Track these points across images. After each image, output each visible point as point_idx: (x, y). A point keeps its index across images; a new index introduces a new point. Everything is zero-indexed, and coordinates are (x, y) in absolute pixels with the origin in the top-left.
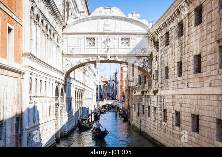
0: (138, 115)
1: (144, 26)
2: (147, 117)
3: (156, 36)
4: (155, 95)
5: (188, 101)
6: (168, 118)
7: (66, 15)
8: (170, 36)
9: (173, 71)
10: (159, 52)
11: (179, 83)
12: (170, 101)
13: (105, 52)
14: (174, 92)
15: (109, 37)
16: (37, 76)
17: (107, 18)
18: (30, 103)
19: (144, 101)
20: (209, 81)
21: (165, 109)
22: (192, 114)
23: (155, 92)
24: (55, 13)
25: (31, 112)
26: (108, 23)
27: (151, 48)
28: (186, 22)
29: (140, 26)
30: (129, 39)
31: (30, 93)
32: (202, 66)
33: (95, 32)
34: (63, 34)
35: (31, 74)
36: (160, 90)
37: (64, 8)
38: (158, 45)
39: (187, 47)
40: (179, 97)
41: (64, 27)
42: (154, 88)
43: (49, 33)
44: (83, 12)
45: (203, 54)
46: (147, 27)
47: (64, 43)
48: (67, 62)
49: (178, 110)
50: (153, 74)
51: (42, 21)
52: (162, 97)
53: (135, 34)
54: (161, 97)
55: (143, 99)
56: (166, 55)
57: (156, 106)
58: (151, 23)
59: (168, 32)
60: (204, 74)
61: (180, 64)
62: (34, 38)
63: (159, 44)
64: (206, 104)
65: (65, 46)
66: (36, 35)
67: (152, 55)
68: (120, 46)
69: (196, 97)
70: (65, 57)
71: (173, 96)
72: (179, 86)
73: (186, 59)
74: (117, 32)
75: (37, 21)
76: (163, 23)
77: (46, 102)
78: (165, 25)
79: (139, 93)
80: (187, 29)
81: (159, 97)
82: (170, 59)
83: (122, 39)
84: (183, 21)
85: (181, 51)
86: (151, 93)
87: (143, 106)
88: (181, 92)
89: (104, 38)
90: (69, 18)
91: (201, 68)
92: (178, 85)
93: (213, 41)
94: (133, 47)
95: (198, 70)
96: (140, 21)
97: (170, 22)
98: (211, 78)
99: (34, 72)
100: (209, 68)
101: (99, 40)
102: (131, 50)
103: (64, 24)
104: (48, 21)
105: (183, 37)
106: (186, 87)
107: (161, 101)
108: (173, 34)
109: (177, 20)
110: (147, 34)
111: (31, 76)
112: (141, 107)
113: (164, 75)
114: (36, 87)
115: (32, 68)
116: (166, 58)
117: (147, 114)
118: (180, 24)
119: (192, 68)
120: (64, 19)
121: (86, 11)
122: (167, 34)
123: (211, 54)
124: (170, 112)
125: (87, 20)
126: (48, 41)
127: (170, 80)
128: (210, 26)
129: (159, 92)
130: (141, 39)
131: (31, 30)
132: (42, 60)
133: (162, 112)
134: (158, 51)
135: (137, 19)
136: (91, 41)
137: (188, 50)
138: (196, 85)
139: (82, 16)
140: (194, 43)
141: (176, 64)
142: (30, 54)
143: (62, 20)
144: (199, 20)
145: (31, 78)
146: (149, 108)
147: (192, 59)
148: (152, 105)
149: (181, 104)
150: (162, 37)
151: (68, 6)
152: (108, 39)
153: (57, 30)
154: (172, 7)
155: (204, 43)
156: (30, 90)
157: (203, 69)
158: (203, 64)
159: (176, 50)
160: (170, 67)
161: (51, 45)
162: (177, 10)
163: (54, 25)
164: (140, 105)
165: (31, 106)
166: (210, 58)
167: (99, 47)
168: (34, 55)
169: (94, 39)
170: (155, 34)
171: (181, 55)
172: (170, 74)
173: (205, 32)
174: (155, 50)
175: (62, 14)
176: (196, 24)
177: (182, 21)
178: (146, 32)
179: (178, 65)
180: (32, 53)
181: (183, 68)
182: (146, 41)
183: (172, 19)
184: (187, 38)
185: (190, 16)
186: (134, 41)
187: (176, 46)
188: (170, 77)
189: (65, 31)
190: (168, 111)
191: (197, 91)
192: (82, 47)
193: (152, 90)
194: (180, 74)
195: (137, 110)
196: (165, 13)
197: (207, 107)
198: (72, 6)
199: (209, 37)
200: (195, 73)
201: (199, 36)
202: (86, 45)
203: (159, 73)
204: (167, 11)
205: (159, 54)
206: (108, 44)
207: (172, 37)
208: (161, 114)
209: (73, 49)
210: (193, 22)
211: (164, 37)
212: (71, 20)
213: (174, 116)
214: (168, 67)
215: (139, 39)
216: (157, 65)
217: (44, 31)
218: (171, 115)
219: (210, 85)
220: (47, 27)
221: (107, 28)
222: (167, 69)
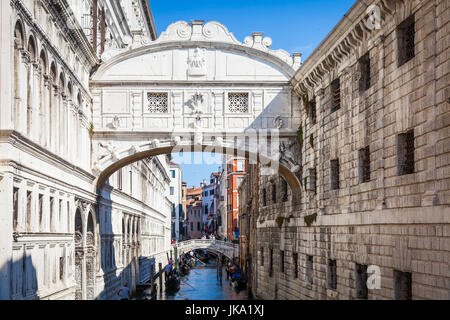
0: (271, 275)
1: (281, 65)
2: (291, 279)
3: (310, 89)
4: (309, 225)
5: (386, 239)
6: (339, 281)
7: (99, 41)
8: (342, 88)
9: (350, 169)
10: (318, 125)
11: (365, 196)
12: (344, 239)
13: (192, 125)
14: (353, 220)
15: (199, 90)
16: (30, 183)
17: (194, 45)
18: (14, 248)
19: (283, 241)
20: (433, 192)
21: (332, 257)
22: (395, 270)
23: (310, 220)
24: (73, 37)
25: (18, 270)
26: (199, 59)
27: (297, 117)
28: (378, 55)
29: (273, 65)
30: (246, 95)
31: (15, 224)
32: (416, 157)
33: (168, 78)
34: (91, 85)
35: (16, 180)
36: (320, 213)
37: (95, 25)
38: (314, 110)
39: (381, 113)
40: (364, 230)
41: (95, 68)
42: (306, 211)
43: (60, 82)
44: (140, 33)
45: (419, 130)
46: (289, 68)
47: (96, 106)
48: (103, 151)
49: (362, 261)
50: (304, 176)
51: (43, 55)
52: (326, 230)
53: (261, 85)
54: (322, 232)
55: (282, 235)
56: (333, 132)
57: (310, 251)
58: (298, 59)
59: (338, 80)
60: (421, 176)
61: (366, 153)
62: (23, 94)
63: (318, 106)
64: (427, 246)
65: (97, 113)
66: (29, 87)
67: (300, 132)
68: (227, 111)
69: (403, 230)
70: (98, 138)
71: (352, 228)
72: (365, 205)
73: (379, 142)
74: (219, 78)
75: (31, 54)
76: (324, 57)
77: (52, 246)
78: (331, 63)
79: (272, 223)
80: (381, 72)
81: (318, 230)
82: (342, 143)
83: (230, 95)
84: (372, 54)
85: (367, 124)
86: (301, 222)
87: (282, 254)
88: (369, 218)
89: (189, 93)
90: (106, 47)
91: (413, 163)
92: (361, 202)
93: (439, 100)
94: (257, 114)
95: (408, 166)
96: (272, 53)
97: (340, 56)
98: (438, 186)
99: (23, 174)
100: (431, 162)
101: (178, 98)
102: (252, 120)
103: (95, 61)
104: (56, 54)
105: (371, 90)
106: (380, 207)
107: (322, 241)
108: (347, 85)
109: (357, 52)
110: (289, 83)
111: (17, 185)
112: (276, 256)
113: (329, 180)
114: (29, 212)
115: (19, 166)
116: (333, 140)
117: (290, 272)
118: (365, 61)
119: (392, 162)
120: (93, 51)
121: (145, 30)
122: (336, 83)
123: (436, 130)
124: (344, 266)
125: (148, 52)
126: (58, 101)
127: (343, 192)
128: (431, 66)
129: (319, 218)
130: (274, 96)
131: (16, 74)
132: (42, 146)
133: (326, 267)
134: (314, 122)
135: (265, 50)
136: (160, 99)
137: (384, 120)
138: (403, 202)
139: (136, 43)
140: (398, 104)
141: (356, 154)
142: (15, 132)
143: (89, 53)
144: (407, 53)
145: (16, 190)
146: (295, 256)
147: (392, 140)
148: (303, 250)
149: (369, 246)
150: (323, 91)
151: (104, 18)
152: (199, 97)
153: (79, 75)
154: (346, 21)
155: (420, 104)
156: (15, 216)
157: (419, 165)
158: (419, 153)
159: (355, 120)
160: (342, 159)
161: (65, 112)
162: (358, 28)
163: (71, 64)
164: (275, 250)
165: (17, 255)
166: (433, 138)
167: (178, 113)
168: (24, 133)
169: (165, 95)
170: (306, 84)
171: (368, 132)
172: (342, 177)
173: (421, 80)
174: (308, 121)
175: (89, 38)
176: (401, 62)
177: (368, 53)
178: (285, 79)
179: (360, 157)
180: (19, 130)
181: (372, 163)
182: (286, 99)
183: (346, 50)
184: (380, 95)
185: (387, 41)
186: (259, 100)
187: (356, 111)
188: (343, 185)
189: (96, 77)
190: (339, 263)
191: (406, 217)
192: (138, 114)
193: (302, 215)
194: (366, 176)
195: (267, 263)
196: (329, 36)
197: (429, 252)
198: (112, 19)
199: (431, 91)
200: (399, 174)
201: (407, 89)
202: (146, 111)
203: (318, 175)
204: (335, 29)
205: (316, 130)
206: (199, 107)
207: (346, 90)
208: (323, 271)
209: (116, 119)
210: (394, 56)
211: (329, 90)
212: (110, 52)
213: (354, 274)
214: (337, 160)
215: (270, 95)
216: (312, 157)
217: (46, 78)
218: (347, 272)
219: (436, 203)
220: (54, 68)
221: (195, 71)
222: (336, 165)
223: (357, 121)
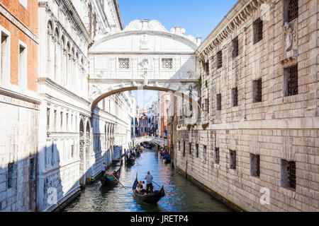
0: (184, 155)
1: (190, 43)
2: (195, 158)
3: (206, 56)
4: (204, 129)
5: (246, 137)
6: (220, 159)
7: (93, 30)
8: (223, 56)
9: (227, 99)
10: (210, 76)
11: (235, 114)
12: (224, 137)
13: (142, 76)
14: (229, 126)
15: (144, 57)
16: (56, 106)
17: (144, 33)
18: (47, 140)
19: (190, 137)
20: (272, 112)
21: (217, 146)
22: (251, 154)
23: (205, 126)
24: (78, 27)
25: (49, 152)
26: (146, 40)
27: (199, 71)
28: (242, 38)
29: (186, 44)
30: (171, 60)
31: (48, 128)
33: (129, 51)
34: (89, 54)
35: (48, 104)
36: (210, 123)
37: (91, 21)
38: (208, 67)
39: (244, 69)
40: (234, 132)
41: (91, 45)
42: (203, 122)
43: (72, 52)
44: (115, 26)
45: (264, 79)
46: (195, 45)
47: (91, 65)
48: (94, 89)
49: (233, 149)
50: (202, 103)
52: (213, 132)
53: (179, 54)
54: (212, 133)
55: (190, 135)
56: (218, 79)
57: (205, 143)
58: (199, 40)
59: (221, 51)
60: (265, 103)
61: (235, 91)
62: (52, 58)
63: (210, 66)
64: (269, 141)
65: (92, 69)
66: (55, 55)
67: (200, 79)
68: (161, 68)
69: (255, 132)
70: (92, 82)
71: (227, 131)
72: (235, 119)
73: (243, 85)
74: (156, 51)
75: (56, 37)
76: (213, 39)
77: (67, 139)
78: (217, 42)
79: (185, 128)
80: (244, 47)
81: (209, 132)
82: (223, 85)
83: (163, 60)
84: (239, 38)
85: (237, 75)
86: (200, 128)
87: (190, 144)
88: (237, 126)
89: (141, 58)
90: (96, 33)
91: (261, 96)
92: (233, 117)
93: (276, 62)
94: (177, 70)
95: (258, 98)
96: (185, 36)
97: (222, 39)
98: (274, 108)
99: (52, 101)
100: (271, 96)
101: (135, 61)
102: (174, 73)
103: (90, 41)
104: (70, 37)
105: (239, 57)
106: (243, 119)
107: (212, 137)
108: (226, 54)
109: (231, 36)
110: (194, 53)
111: (49, 107)
112: (187, 145)
113: (215, 105)
114: (55, 121)
115: (50, 97)
116: (218, 83)
117: (194, 154)
118: (236, 41)
119: (250, 96)
120: (90, 36)
121: (118, 25)
122: (220, 53)
123: (274, 78)
124: (223, 151)
125: (119, 36)
126: (71, 62)
127: (223, 111)
128: (272, 44)
129: (210, 125)
130: (187, 60)
131: (48, 48)
132: (63, 86)
133: (213, 152)
134: (208, 74)
135: (182, 35)
136: (125, 62)
137: (245, 73)
138: (255, 117)
139: (113, 31)
140: (253, 65)
141: (230, 91)
142: (48, 79)
143: (87, 36)
144: (259, 37)
145: (48, 109)
146: (197, 145)
147: (250, 84)
148: (201, 142)
149: (237, 140)
150: (213, 57)
151: (95, 18)
152: (146, 60)
153: (82, 48)
154: (225, 20)
155: (265, 65)
156: (48, 124)
157: (264, 97)
158: (264, 91)
159: (230, 73)
160: (223, 94)
161: (74, 67)
162: (232, 23)
163: (78, 43)
164: (186, 142)
165: (49, 144)
166: (272, 83)
167: (135, 69)
168: (53, 80)
169: (128, 59)
170: (204, 54)
171: (237, 80)
172: (223, 103)
173: (266, 51)
174: (205, 73)
175: (88, 29)
176: (255, 41)
177: (237, 37)
178: (192, 51)
179: (233, 93)
180: (50, 78)
181: (239, 96)
182: (193, 61)
183: (225, 35)
184: (244, 59)
185: (248, 30)
186: (178, 62)
187: (231, 68)
188: (223, 108)
189: (91, 50)
190: (220, 150)
191: (258, 125)
192: (113, 69)
193: (201, 124)
194: (236, 103)
195: (182, 149)
196: (216, 28)
197: (270, 144)
198: (100, 18)
199: (271, 57)
200: (254, 102)
201: (258, 56)
202: (118, 68)
203: (210, 103)
204: (219, 24)
205: (210, 79)
206: (146, 66)
207: (225, 57)
208: (212, 154)
209: (102, 72)
210: (251, 38)
211: (216, 57)
212: (99, 37)
213: (229, 156)
214: (220, 94)
215: (184, 59)
216: (207, 93)
217: (65, 50)
218: (225, 155)
219: (273, 118)
220: (68, 45)
221: (144, 46)
222: (219, 97)
223: (231, 73)
